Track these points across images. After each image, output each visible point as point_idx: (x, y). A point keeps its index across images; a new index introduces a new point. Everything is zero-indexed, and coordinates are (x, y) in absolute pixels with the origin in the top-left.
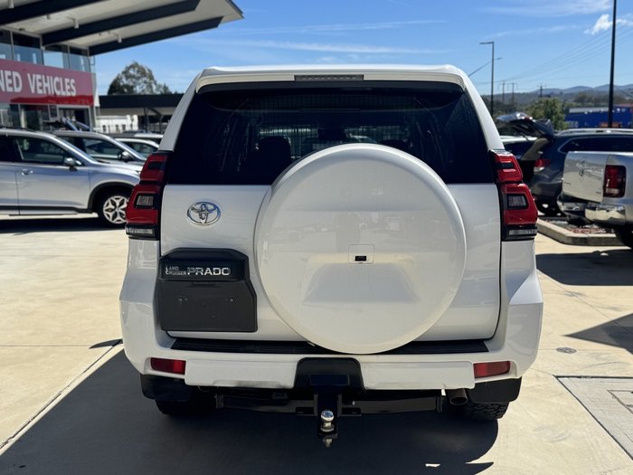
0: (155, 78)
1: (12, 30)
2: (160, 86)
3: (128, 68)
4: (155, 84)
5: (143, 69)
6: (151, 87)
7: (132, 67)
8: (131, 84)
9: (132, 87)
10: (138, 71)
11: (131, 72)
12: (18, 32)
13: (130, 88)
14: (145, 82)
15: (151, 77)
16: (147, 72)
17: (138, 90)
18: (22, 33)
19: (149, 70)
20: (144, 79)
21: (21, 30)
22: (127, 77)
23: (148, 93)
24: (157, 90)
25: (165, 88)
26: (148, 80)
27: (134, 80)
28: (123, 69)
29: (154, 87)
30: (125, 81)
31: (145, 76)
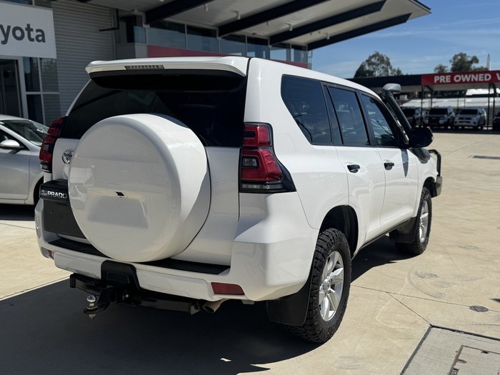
0: (391, 64)
1: (246, 35)
2: (394, 70)
3: (371, 57)
4: (391, 69)
5: (383, 57)
6: (387, 71)
7: (374, 56)
8: (372, 69)
9: (373, 72)
10: (378, 60)
11: (373, 60)
12: (252, 36)
13: (371, 73)
14: (383, 68)
15: (388, 64)
16: (385, 59)
17: (377, 74)
18: (254, 36)
19: (387, 58)
20: (383, 65)
21: (254, 34)
22: (369, 65)
23: (383, 75)
24: (392, 73)
25: (399, 72)
26: (385, 66)
27: (374, 66)
28: (368, 58)
29: (390, 71)
30: (367, 68)
31: (383, 63)
